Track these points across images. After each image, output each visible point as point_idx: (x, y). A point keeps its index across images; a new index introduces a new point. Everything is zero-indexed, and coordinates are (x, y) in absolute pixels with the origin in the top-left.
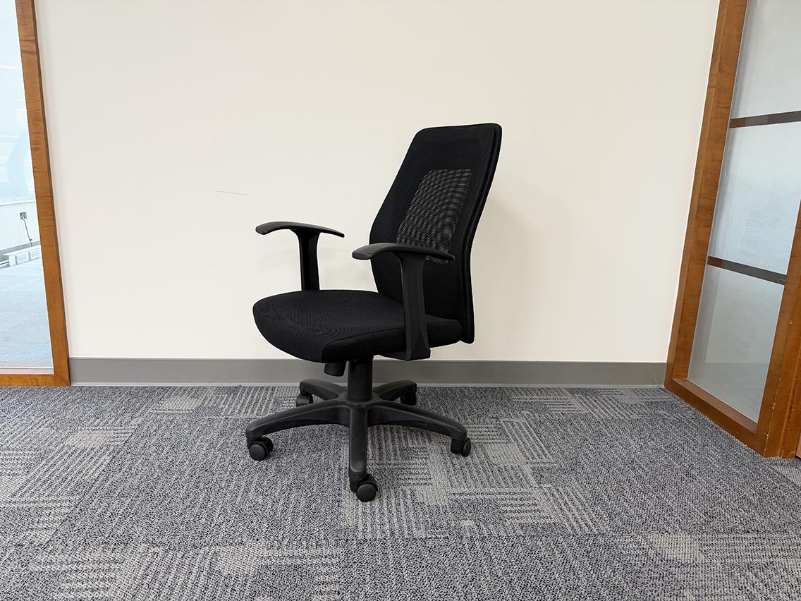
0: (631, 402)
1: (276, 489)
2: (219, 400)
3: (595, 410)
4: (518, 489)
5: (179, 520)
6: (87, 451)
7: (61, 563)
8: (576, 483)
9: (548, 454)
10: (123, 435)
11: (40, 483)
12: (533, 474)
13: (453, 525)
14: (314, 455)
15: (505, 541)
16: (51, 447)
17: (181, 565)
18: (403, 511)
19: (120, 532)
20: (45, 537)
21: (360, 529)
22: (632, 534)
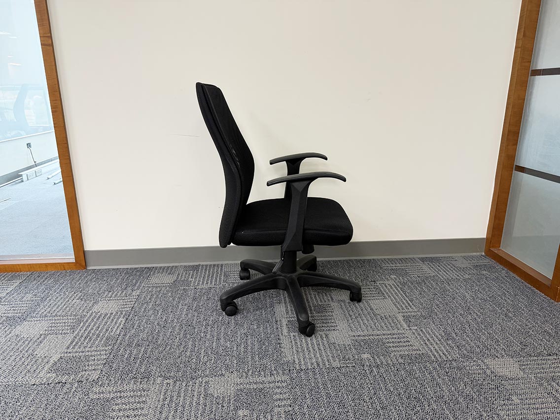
0: (463, 266)
1: (237, 337)
2: (187, 275)
3: (440, 273)
4: (395, 331)
5: (179, 361)
6: (109, 315)
7: (110, 392)
8: (433, 325)
9: (412, 306)
10: (129, 303)
11: (83, 339)
12: (404, 320)
13: (357, 357)
14: (257, 312)
15: (392, 367)
16: (84, 314)
17: (186, 391)
18: (322, 349)
19: (142, 370)
20: (95, 376)
21: (297, 362)
22: (474, 359)
